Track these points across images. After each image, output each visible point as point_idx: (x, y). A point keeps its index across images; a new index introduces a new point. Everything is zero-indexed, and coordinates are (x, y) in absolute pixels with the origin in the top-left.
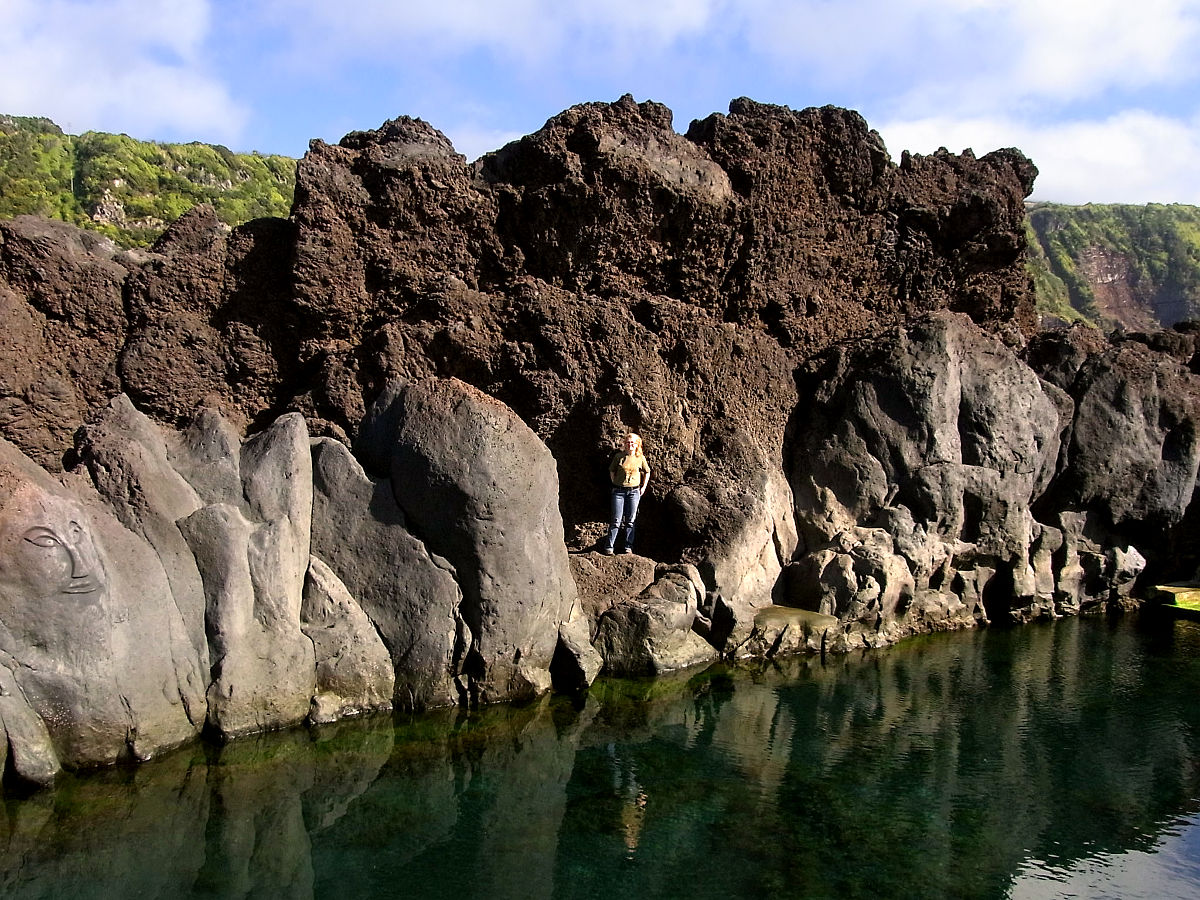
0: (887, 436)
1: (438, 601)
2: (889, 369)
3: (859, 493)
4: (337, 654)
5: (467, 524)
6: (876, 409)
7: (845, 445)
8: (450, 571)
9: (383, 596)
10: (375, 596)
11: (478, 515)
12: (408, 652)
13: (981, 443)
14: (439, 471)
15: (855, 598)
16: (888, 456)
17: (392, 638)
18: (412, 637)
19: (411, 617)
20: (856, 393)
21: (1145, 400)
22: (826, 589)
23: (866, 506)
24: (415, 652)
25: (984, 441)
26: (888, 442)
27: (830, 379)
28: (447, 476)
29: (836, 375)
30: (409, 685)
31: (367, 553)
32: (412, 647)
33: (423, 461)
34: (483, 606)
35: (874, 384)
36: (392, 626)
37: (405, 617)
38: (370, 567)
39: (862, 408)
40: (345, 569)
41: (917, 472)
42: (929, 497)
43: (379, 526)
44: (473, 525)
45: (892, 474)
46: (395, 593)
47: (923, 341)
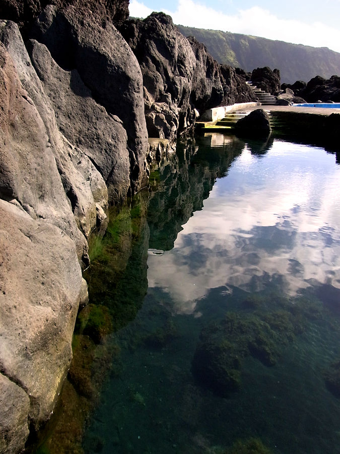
0: (163, 64)
1: (121, 141)
2: (158, 35)
3: (156, 88)
4: (89, 178)
5: (129, 95)
6: (157, 52)
7: (149, 68)
8: (121, 123)
9: (91, 141)
10: (86, 142)
11: (135, 90)
12: (112, 171)
13: (183, 68)
14: (114, 64)
15: (171, 131)
16: (163, 72)
17: (101, 166)
18: (112, 162)
19: (109, 151)
20: (148, 45)
21: (203, 56)
22: (159, 128)
23: (158, 94)
24: (116, 171)
25: (183, 67)
26: (163, 66)
27: (133, 38)
28: (119, 67)
29: (135, 36)
30: (116, 190)
31: (75, 117)
32: (113, 168)
33: (103, 58)
34: (136, 140)
35: (153, 41)
36: (100, 158)
37: (106, 152)
38: (79, 125)
39: (152, 52)
40: (64, 128)
41: (173, 79)
42: (177, 89)
43: (79, 98)
44: (133, 96)
45: (165, 80)
46: (98, 138)
47: (166, 24)
